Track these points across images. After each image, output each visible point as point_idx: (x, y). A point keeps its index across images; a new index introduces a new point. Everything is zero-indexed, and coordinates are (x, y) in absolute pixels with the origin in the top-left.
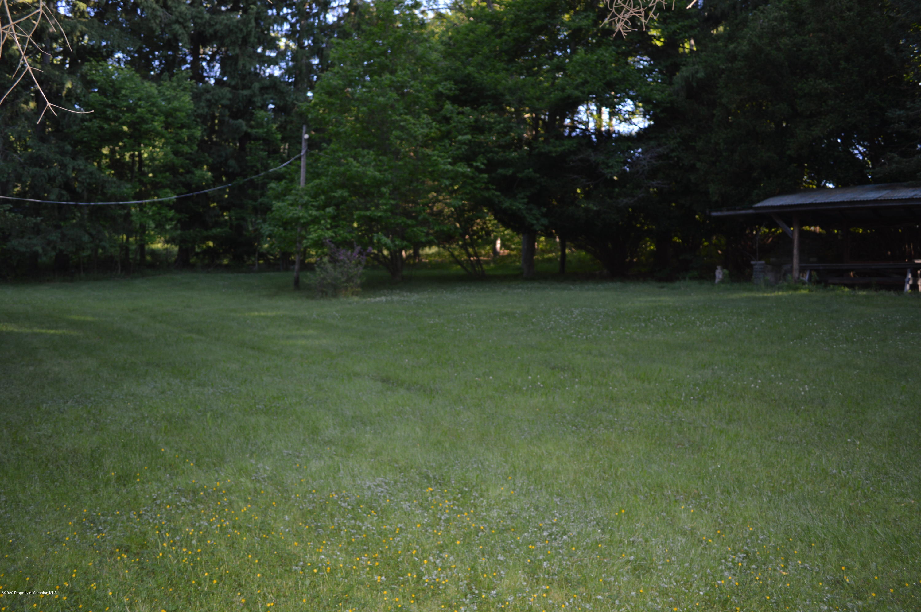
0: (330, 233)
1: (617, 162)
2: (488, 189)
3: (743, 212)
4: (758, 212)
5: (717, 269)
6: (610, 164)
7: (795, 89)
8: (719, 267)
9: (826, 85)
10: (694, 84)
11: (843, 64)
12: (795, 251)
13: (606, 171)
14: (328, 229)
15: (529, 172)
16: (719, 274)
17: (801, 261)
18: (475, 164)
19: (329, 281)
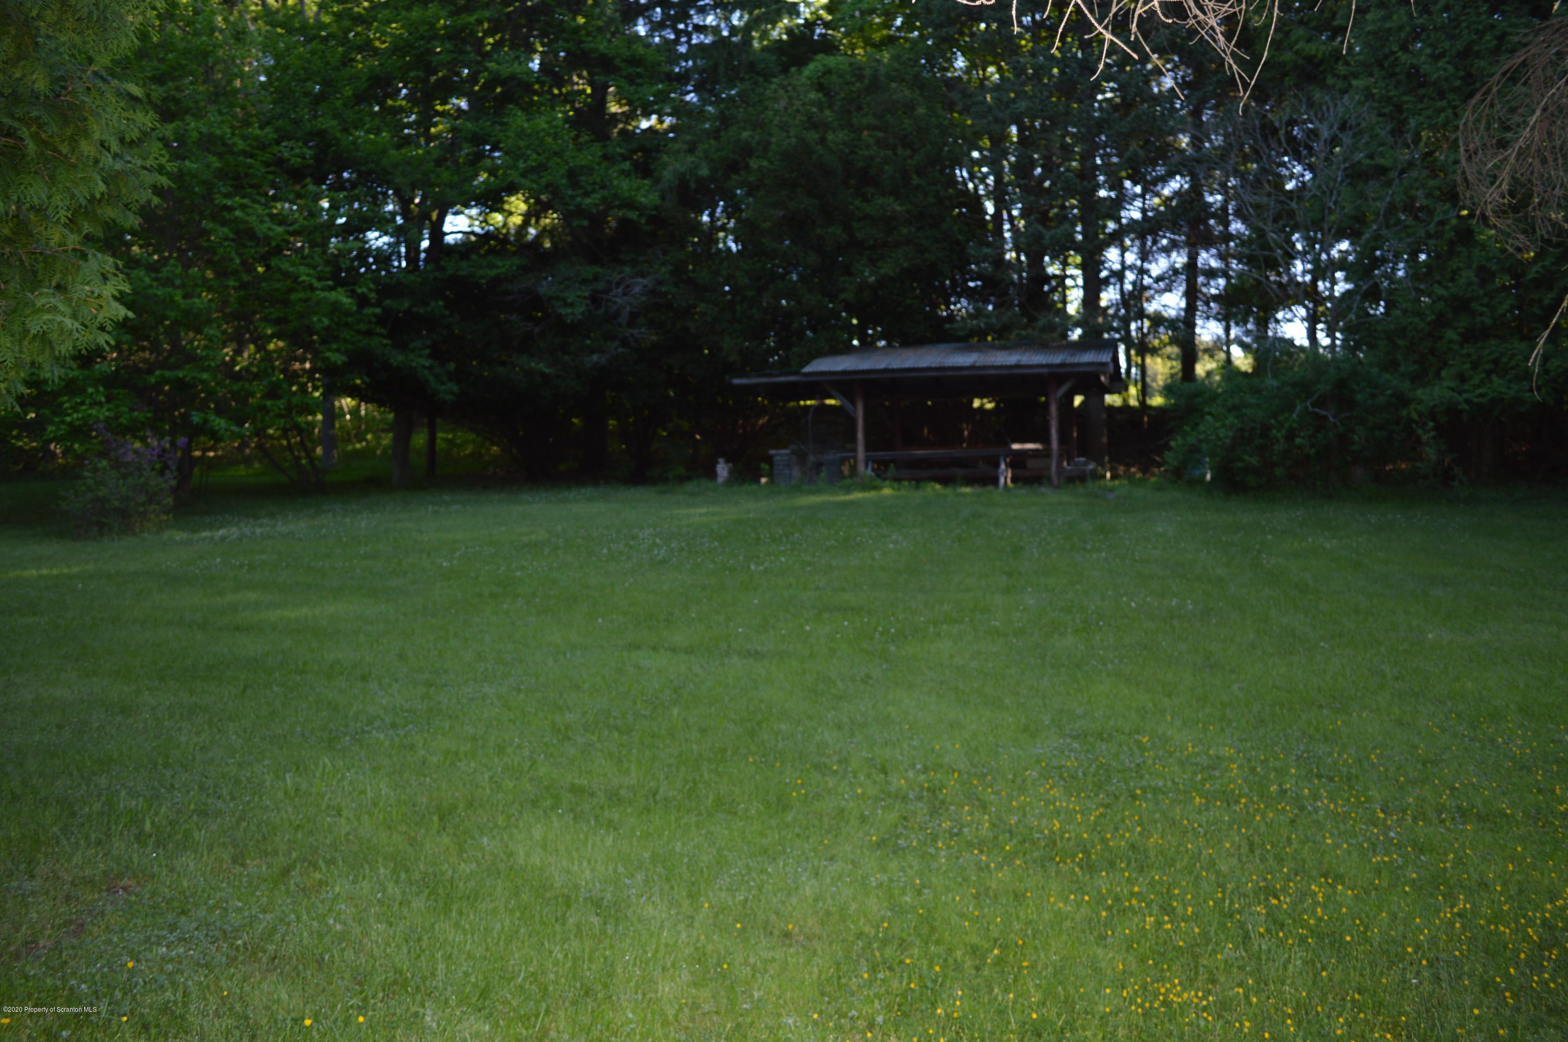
0: (104, 413)
1: (579, 297)
2: (369, 333)
3: (782, 379)
4: (809, 379)
5: (717, 463)
6: (569, 301)
7: (851, 207)
8: (721, 460)
9: (898, 208)
10: (693, 185)
11: (916, 180)
12: (860, 436)
13: (563, 311)
14: (100, 404)
15: (437, 306)
16: (722, 470)
17: (868, 448)
18: (359, 291)
19: (116, 503)
